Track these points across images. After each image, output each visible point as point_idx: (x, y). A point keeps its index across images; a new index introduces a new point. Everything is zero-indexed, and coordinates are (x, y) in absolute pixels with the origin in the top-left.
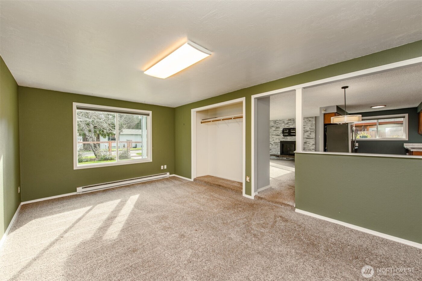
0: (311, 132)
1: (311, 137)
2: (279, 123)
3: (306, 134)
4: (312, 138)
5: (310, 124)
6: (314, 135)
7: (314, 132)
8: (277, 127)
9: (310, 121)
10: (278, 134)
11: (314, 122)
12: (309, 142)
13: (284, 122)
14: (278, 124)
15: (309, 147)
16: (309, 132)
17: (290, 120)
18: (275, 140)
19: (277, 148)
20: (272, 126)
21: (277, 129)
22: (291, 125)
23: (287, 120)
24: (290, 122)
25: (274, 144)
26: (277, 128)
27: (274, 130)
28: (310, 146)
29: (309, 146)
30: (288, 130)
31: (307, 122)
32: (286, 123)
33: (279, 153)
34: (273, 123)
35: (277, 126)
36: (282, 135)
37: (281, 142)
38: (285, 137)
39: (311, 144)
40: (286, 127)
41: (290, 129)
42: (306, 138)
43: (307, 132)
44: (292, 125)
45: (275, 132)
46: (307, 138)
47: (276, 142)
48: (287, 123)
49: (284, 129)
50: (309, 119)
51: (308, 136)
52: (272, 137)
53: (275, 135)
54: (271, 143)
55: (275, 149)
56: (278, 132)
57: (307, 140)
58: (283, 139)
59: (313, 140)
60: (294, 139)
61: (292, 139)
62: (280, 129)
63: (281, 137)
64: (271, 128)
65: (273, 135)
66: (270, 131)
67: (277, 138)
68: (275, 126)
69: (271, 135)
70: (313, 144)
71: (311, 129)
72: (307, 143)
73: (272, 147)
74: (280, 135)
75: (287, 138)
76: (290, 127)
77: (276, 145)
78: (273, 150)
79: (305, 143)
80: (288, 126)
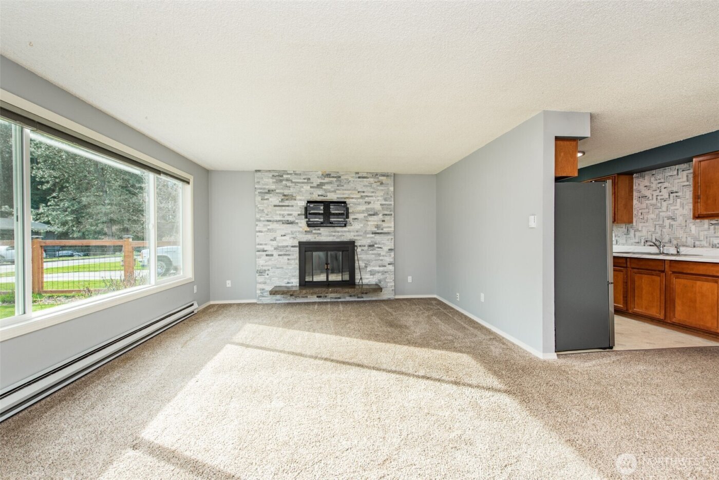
0: (386, 215)
1: (385, 230)
2: (292, 182)
3: (374, 221)
4: (388, 233)
5: (382, 193)
6: (392, 224)
7: (391, 215)
8: (285, 195)
9: (382, 184)
10: (291, 219)
11: (392, 189)
12: (379, 244)
13: (309, 179)
14: (289, 184)
15: (381, 258)
16: (380, 216)
17: (328, 175)
18: (278, 238)
19: (285, 267)
20: (269, 192)
21: (286, 203)
22: (330, 192)
23: (320, 173)
24: (328, 183)
25: (275, 253)
26: (286, 197)
27: (275, 206)
28: (383, 256)
29: (379, 255)
31: (374, 185)
32: (315, 185)
33: (295, 282)
34: (271, 181)
35: (286, 192)
36: (303, 222)
37: (301, 244)
38: (312, 229)
39: (386, 248)
40: (315, 197)
41: (327, 204)
42: (373, 233)
43: (374, 215)
44: (335, 191)
45: (279, 211)
46: (375, 233)
47: (283, 247)
48: (320, 186)
49: (309, 202)
50: (381, 178)
51: (377, 227)
52: (268, 229)
53: (279, 221)
54: (265, 249)
55: (278, 268)
56: (288, 210)
57: (376, 237)
58: (306, 234)
59: (390, 237)
60: (340, 234)
61: (334, 236)
62: (295, 202)
63: (301, 229)
64: (266, 197)
65: (271, 223)
66: (261, 208)
67: (287, 232)
68: (277, 191)
69: (263, 221)
70: (390, 250)
71: (384, 206)
72: (376, 246)
73: (267, 263)
74: (297, 221)
75: (320, 234)
76: (327, 196)
77: (285, 255)
78: (272, 274)
79: (370, 246)
80: (322, 196)
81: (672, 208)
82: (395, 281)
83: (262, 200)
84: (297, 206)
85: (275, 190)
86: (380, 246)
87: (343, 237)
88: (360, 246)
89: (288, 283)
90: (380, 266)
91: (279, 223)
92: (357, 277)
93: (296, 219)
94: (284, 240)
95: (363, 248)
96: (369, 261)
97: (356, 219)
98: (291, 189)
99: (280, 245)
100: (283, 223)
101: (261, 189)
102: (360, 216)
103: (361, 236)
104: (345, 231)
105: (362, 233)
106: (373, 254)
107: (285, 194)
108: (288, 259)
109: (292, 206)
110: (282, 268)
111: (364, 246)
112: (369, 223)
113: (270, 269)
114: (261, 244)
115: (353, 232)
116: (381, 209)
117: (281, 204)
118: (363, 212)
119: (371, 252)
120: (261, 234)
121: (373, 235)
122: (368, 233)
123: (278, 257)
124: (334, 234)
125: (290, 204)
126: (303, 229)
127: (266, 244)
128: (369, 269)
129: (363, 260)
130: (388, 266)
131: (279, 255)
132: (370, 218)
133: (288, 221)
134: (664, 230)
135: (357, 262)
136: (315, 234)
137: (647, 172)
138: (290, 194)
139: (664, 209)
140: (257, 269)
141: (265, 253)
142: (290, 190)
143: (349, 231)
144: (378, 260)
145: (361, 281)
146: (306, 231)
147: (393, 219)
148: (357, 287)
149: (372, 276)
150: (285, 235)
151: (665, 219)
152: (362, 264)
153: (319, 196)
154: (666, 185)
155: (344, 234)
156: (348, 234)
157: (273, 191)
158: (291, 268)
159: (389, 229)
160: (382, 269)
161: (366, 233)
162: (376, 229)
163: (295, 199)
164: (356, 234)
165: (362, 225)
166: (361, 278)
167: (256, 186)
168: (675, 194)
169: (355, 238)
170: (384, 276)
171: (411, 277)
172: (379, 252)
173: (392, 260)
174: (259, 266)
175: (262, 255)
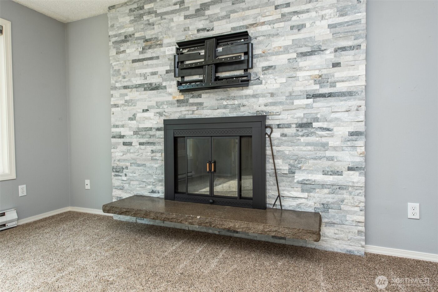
0: (344, 49)
1: (341, 87)
2: (156, 14)
4: (350, 94)
6: (361, 71)
7: (359, 46)
8: (146, 41)
10: (155, 80)
12: (326, 120)
13: (182, 2)
14: (152, 19)
15: (328, 154)
16: (329, 56)
18: (140, 115)
19: (148, 164)
20: (126, 38)
21: (149, 54)
22: (219, 19)
25: (135, 141)
27: (134, 61)
28: (335, 148)
29: (325, 146)
30: (202, 52)
32: (192, 11)
34: (128, 19)
35: (149, 34)
36: (172, 86)
37: (167, 123)
38: (188, 96)
39: (342, 131)
40: (193, 35)
42: (309, 97)
43: (312, 53)
44: (227, 17)
45: (140, 69)
46: (315, 96)
47: (146, 130)
48: (200, 11)
51: (320, 80)
52: (126, 101)
53: (140, 86)
54: (122, 134)
55: (139, 165)
56: (152, 66)
57: (315, 105)
58: (178, 106)
59: (353, 103)
60: (236, 102)
61: (225, 107)
62: (162, 49)
63: (170, 98)
64: (122, 49)
65: (130, 90)
66: (116, 68)
67: (150, 104)
68: (137, 35)
69: (120, 88)
70: (352, 134)
71: (338, 29)
72: (315, 125)
73: (125, 157)
74: (164, 84)
75: (201, 104)
76: (212, 29)
77: (148, 143)
78: (131, 175)
79: (301, 126)
80: (203, 30)
82: (366, 210)
83: (117, 53)
84: (165, 56)
85: (134, 34)
86: (325, 125)
87: (242, 109)
88: (279, 126)
89: (153, 192)
90: (325, 173)
91: (139, 89)
92: (271, 192)
93: (164, 80)
94: (146, 118)
95: (286, 131)
96: (299, 159)
97: (270, 67)
98: (155, 27)
99: (141, 126)
100: (145, 90)
101: (115, 36)
102: (280, 60)
103: (281, 103)
104: (247, 97)
105: (283, 98)
106: (308, 144)
107: (147, 37)
108: (153, 152)
109: (158, 58)
110: (144, 165)
111: (289, 126)
112: (300, 74)
113: (129, 167)
114: (117, 126)
115: (264, 96)
116: (330, 37)
117: (142, 57)
118: (286, 50)
119: (303, 139)
120: (117, 109)
121: (310, 101)
122: (298, 97)
123: (138, 146)
124: (225, 103)
125: (154, 55)
126: (174, 97)
127: (123, 126)
128: (299, 176)
129: (284, 157)
130: (346, 173)
131: (141, 144)
132: (303, 63)
133: (151, 84)
135: (269, 161)
136: (192, 104)
138: (154, 36)
140: (113, 165)
141: (121, 140)
142: (154, 29)
143: (254, 96)
144: (320, 158)
145: (278, 203)
146: (178, 101)
147: (363, 56)
148: (269, 215)
149: (305, 195)
150: (147, 110)
152: (283, 166)
153: (198, 31)
155: (244, 102)
156: (252, 100)
157: (130, 36)
158: (156, 166)
159: (354, 83)
160: (330, 179)
161: (291, 96)
162: (317, 87)
163: (161, 45)
164: (270, 100)
165: (284, 80)
166: (279, 196)
167: (111, 33)
170: (337, 197)
171: (416, 205)
172: (324, 140)
173: (358, 160)
174: (115, 161)
175: (118, 144)
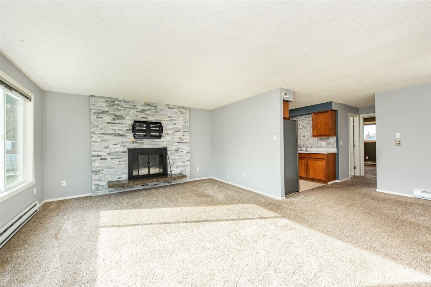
0: (185, 132)
1: (185, 141)
2: (122, 107)
3: (178, 135)
4: (186, 143)
5: (182, 119)
6: (189, 137)
7: (188, 132)
8: (116, 116)
9: (182, 113)
10: (121, 132)
11: (188, 116)
12: (181, 149)
13: (135, 106)
14: (119, 108)
15: (182, 157)
16: (182, 132)
17: (149, 105)
18: (110, 147)
19: (116, 167)
20: (103, 112)
21: (117, 121)
22: (150, 116)
23: (143, 103)
24: (148, 110)
25: (109, 158)
26: (117, 117)
27: (108, 123)
28: (184, 156)
29: (181, 156)
30: (144, 126)
31: (178, 114)
32: (139, 110)
33: (125, 177)
34: (104, 104)
35: (117, 113)
36: (131, 135)
37: (129, 150)
38: (137, 140)
39: (185, 152)
40: (139, 119)
41: (148, 124)
42: (177, 143)
43: (178, 131)
44: (153, 116)
45: (111, 127)
46: (179, 143)
47: (115, 152)
48: (143, 111)
49: (135, 121)
50: (183, 110)
51: (180, 139)
52: (102, 140)
53: (112, 134)
54: (100, 155)
55: (111, 168)
56: (119, 127)
57: (179, 145)
58: (133, 143)
59: (187, 145)
60: (157, 143)
61: (153, 144)
62: (125, 121)
63: (129, 140)
64: (100, 116)
65: (105, 135)
66: (96, 124)
67: (118, 142)
68: (110, 112)
69: (98, 134)
70: (187, 152)
71: (184, 127)
72: (179, 150)
73: (101, 165)
74: (126, 134)
75: (143, 143)
76: (148, 118)
77: (116, 158)
78: (105, 173)
79: (176, 150)
80: (144, 118)
81: (304, 132)
82: (190, 171)
83: (96, 118)
84: (126, 124)
85: (108, 112)
86: (182, 150)
87: (159, 145)
88: (170, 150)
89: (119, 178)
90: (182, 163)
91: (111, 135)
92: (169, 170)
93: (125, 133)
94: (116, 148)
95: (172, 152)
96: (175, 160)
97: (167, 134)
98: (121, 111)
99: (112, 151)
100: (115, 136)
101: (96, 110)
102: (170, 132)
103: (170, 144)
104: (160, 142)
105: (171, 143)
106: (178, 155)
107: (116, 115)
108: (119, 161)
109: (122, 124)
110: (114, 168)
111: (173, 150)
112: (175, 136)
113: (104, 170)
114: (96, 151)
115: (166, 142)
116: (182, 128)
117: (113, 122)
118: (171, 129)
119: (176, 154)
120: (96, 143)
121: (178, 144)
122: (175, 143)
123: (110, 160)
124: (153, 143)
125: (120, 122)
126: (131, 140)
127: (100, 151)
128: (175, 164)
129: (172, 159)
130: (186, 162)
131: (111, 159)
132: (176, 134)
133: (119, 134)
134: (301, 141)
135: (168, 161)
136: (139, 143)
137: (295, 117)
138: (120, 115)
139: (301, 132)
140: (92, 170)
141: (99, 158)
142: (120, 112)
143: (163, 142)
144: (181, 159)
145: (171, 173)
146: (133, 141)
147: (189, 134)
148: (169, 176)
149: (177, 169)
150: (116, 144)
151: (302, 137)
152: (171, 162)
153: (142, 117)
154: (301, 123)
155: (160, 143)
156: (162, 143)
157: (106, 112)
158: (122, 167)
159: (187, 140)
160: (183, 164)
161: (173, 142)
162: (179, 140)
163: (124, 119)
164: (167, 143)
165: (171, 138)
166: (171, 171)
167: (91, 107)
168: (305, 127)
169: (167, 146)
170: (184, 168)
171: (198, 168)
172: (181, 154)
173: (189, 158)
174: (94, 167)
175: (97, 159)
